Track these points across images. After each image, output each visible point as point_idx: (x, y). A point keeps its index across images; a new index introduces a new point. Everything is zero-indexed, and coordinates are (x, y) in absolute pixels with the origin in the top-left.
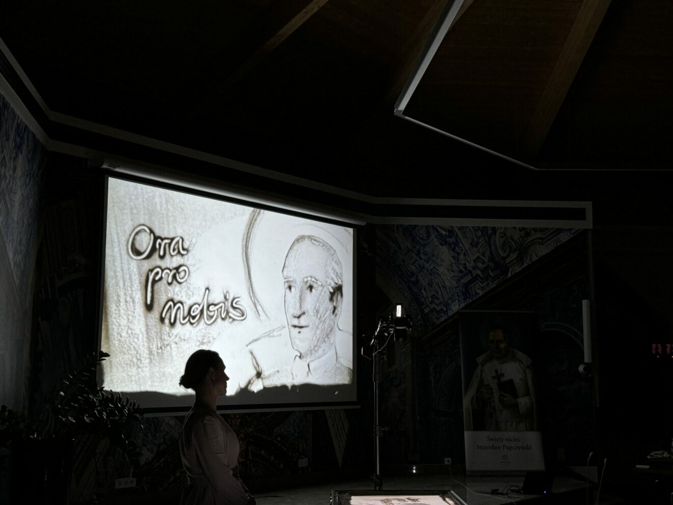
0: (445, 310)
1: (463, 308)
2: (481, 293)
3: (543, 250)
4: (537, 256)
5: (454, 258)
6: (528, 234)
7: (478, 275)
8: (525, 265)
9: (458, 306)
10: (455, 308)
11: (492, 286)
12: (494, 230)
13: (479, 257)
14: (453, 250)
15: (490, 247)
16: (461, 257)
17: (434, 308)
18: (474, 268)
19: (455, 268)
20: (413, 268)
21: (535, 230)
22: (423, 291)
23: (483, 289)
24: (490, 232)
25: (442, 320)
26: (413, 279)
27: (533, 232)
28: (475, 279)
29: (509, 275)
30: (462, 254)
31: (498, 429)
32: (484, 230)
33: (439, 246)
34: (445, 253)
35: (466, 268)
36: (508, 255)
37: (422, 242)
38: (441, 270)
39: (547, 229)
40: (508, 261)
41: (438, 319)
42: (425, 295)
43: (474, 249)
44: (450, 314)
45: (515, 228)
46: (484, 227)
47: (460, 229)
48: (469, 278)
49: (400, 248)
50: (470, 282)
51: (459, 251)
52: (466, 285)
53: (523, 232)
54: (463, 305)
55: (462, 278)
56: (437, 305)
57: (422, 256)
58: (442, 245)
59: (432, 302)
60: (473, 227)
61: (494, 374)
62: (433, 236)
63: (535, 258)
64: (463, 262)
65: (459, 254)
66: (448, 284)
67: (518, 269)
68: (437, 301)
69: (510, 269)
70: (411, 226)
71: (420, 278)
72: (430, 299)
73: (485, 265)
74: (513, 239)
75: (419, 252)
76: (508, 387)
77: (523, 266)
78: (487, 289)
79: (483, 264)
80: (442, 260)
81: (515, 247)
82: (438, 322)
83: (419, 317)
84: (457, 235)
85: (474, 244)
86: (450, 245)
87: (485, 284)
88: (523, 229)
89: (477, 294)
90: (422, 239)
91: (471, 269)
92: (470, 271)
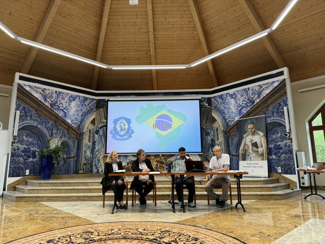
0: (233, 120)
1: (239, 118)
2: (245, 112)
3: (267, 91)
4: (265, 94)
5: (235, 102)
6: (261, 87)
7: (244, 106)
8: (261, 98)
9: (237, 118)
10: (237, 119)
11: (249, 109)
12: (249, 89)
13: (244, 100)
14: (235, 99)
15: (248, 95)
16: (238, 101)
17: (230, 120)
18: (242, 104)
19: (236, 105)
20: (222, 108)
21: (264, 85)
22: (226, 115)
23: (245, 110)
24: (247, 90)
25: (232, 124)
26: (223, 112)
27: (263, 86)
28: (243, 108)
29: (255, 104)
30: (238, 100)
31: (251, 160)
32: (245, 90)
33: (231, 99)
34: (232, 101)
35: (239, 104)
36: (254, 97)
37: (225, 99)
38: (231, 107)
39: (268, 83)
40: (254, 99)
41: (231, 123)
42: (227, 116)
43: (242, 97)
44: (235, 121)
45: (256, 86)
46: (245, 89)
47: (237, 91)
48: (241, 107)
49: (218, 103)
50: (241, 109)
51: (237, 99)
52: (240, 110)
53: (259, 87)
54: (239, 117)
55: (238, 108)
56: (231, 119)
57: (225, 104)
58: (231, 98)
59: (229, 118)
60: (241, 90)
61: (250, 140)
62: (228, 96)
63: (264, 95)
64: (238, 103)
65: (237, 100)
66: (234, 111)
67: (258, 101)
68: (230, 118)
69: (255, 101)
70: (221, 95)
71: (225, 111)
72: (228, 117)
73: (246, 102)
74: (255, 90)
75: (224, 103)
76: (255, 145)
77: (260, 99)
78: (247, 111)
79: (245, 102)
80: (232, 104)
81: (256, 93)
82: (231, 125)
83: (225, 124)
84: (236, 94)
85: (242, 96)
86: (234, 98)
87: (247, 108)
88: (260, 85)
89: (244, 113)
90: (225, 98)
91: (241, 104)
92: (241, 105)
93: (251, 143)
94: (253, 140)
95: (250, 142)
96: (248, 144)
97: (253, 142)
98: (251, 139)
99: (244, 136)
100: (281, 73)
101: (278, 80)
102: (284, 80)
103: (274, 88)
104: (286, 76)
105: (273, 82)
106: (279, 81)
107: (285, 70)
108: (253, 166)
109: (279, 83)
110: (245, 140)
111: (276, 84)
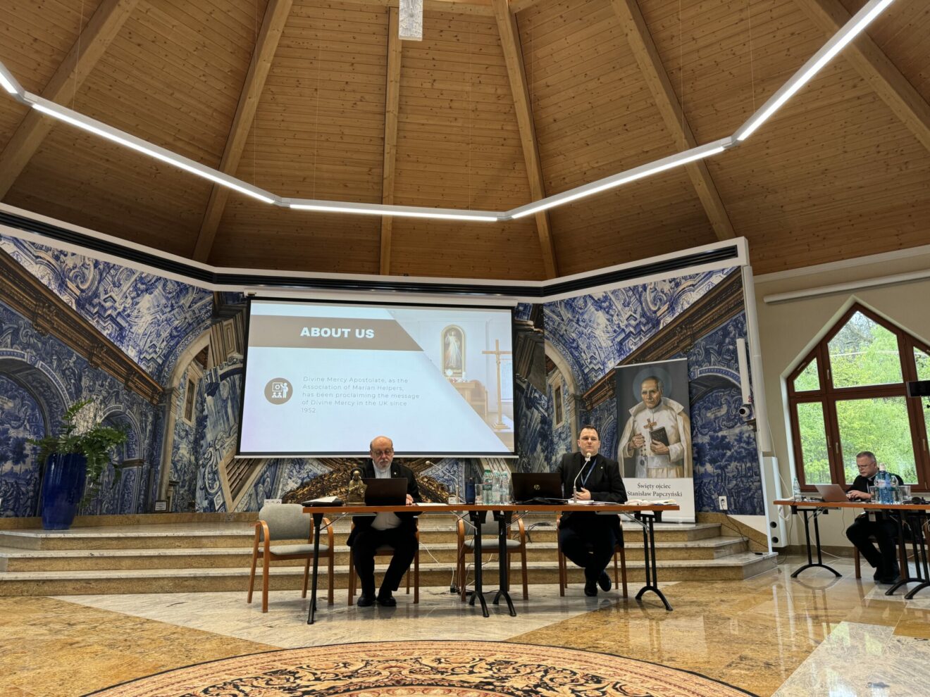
0: (602, 368)
1: (619, 364)
2: (634, 348)
3: (694, 297)
4: (688, 304)
5: (608, 320)
6: (677, 285)
7: (631, 332)
8: (677, 314)
9: (613, 363)
10: (611, 365)
11: (644, 340)
12: (645, 287)
13: (631, 315)
14: (608, 313)
15: (641, 304)
16: (615, 318)
17: (593, 368)
18: (626, 326)
19: (610, 329)
20: (574, 335)
21: (685, 278)
22: (583, 354)
23: (635, 344)
24: (640, 289)
25: (600, 377)
26: (574, 345)
27: (683, 281)
28: (628, 336)
29: (661, 327)
30: (615, 315)
31: (648, 476)
32: (634, 289)
33: (596, 312)
34: (601, 317)
35: (619, 327)
36: (659, 309)
37: (580, 311)
38: (598, 333)
39: (697, 274)
40: (659, 314)
41: (596, 377)
42: (585, 357)
43: (627, 309)
44: (607, 371)
45: (664, 281)
46: (635, 287)
47: (614, 292)
48: (623, 335)
49: (563, 320)
50: (624, 340)
51: (613, 313)
52: (621, 343)
53: (673, 283)
54: (618, 362)
55: (616, 337)
56: (595, 365)
57: (581, 323)
58: (597, 310)
59: (591, 363)
60: (624, 289)
61: (647, 423)
62: (589, 304)
63: (686, 306)
64: (617, 323)
65: (612, 316)
66: (604, 345)
67: (669, 319)
68: (595, 362)
69: (662, 321)
70: (570, 299)
71: (580, 343)
72: (589, 360)
73: (637, 322)
74: (663, 292)
75: (578, 320)
76: (660, 435)
77: (675, 316)
78: (640, 344)
79: (635, 321)
80: (598, 324)
81: (665, 299)
82: (596, 380)
83: (580, 378)
84: (610, 299)
85: (626, 304)
86: (605, 309)
87: (638, 339)
88: (674, 280)
89: (630, 349)
90: (581, 309)
91: (624, 327)
92: (623, 330)
93: (648, 430)
94: (655, 424)
95: (646, 427)
96: (640, 434)
97: (655, 428)
98: (649, 421)
99: (632, 411)
100: (731, 252)
101: (723, 270)
102: (738, 269)
103: (711, 288)
104: (742, 259)
105: (710, 274)
106: (725, 272)
107: (741, 243)
108: (654, 493)
109: (725, 276)
110: (634, 421)
111: (716, 280)
